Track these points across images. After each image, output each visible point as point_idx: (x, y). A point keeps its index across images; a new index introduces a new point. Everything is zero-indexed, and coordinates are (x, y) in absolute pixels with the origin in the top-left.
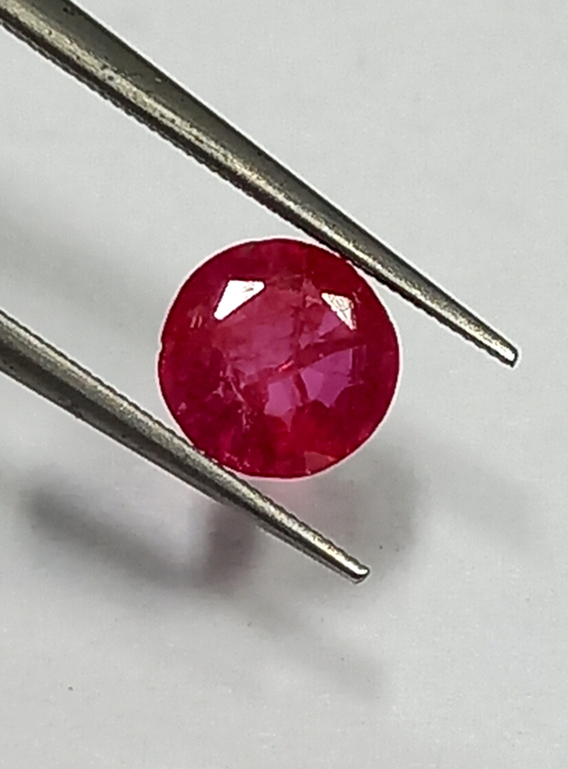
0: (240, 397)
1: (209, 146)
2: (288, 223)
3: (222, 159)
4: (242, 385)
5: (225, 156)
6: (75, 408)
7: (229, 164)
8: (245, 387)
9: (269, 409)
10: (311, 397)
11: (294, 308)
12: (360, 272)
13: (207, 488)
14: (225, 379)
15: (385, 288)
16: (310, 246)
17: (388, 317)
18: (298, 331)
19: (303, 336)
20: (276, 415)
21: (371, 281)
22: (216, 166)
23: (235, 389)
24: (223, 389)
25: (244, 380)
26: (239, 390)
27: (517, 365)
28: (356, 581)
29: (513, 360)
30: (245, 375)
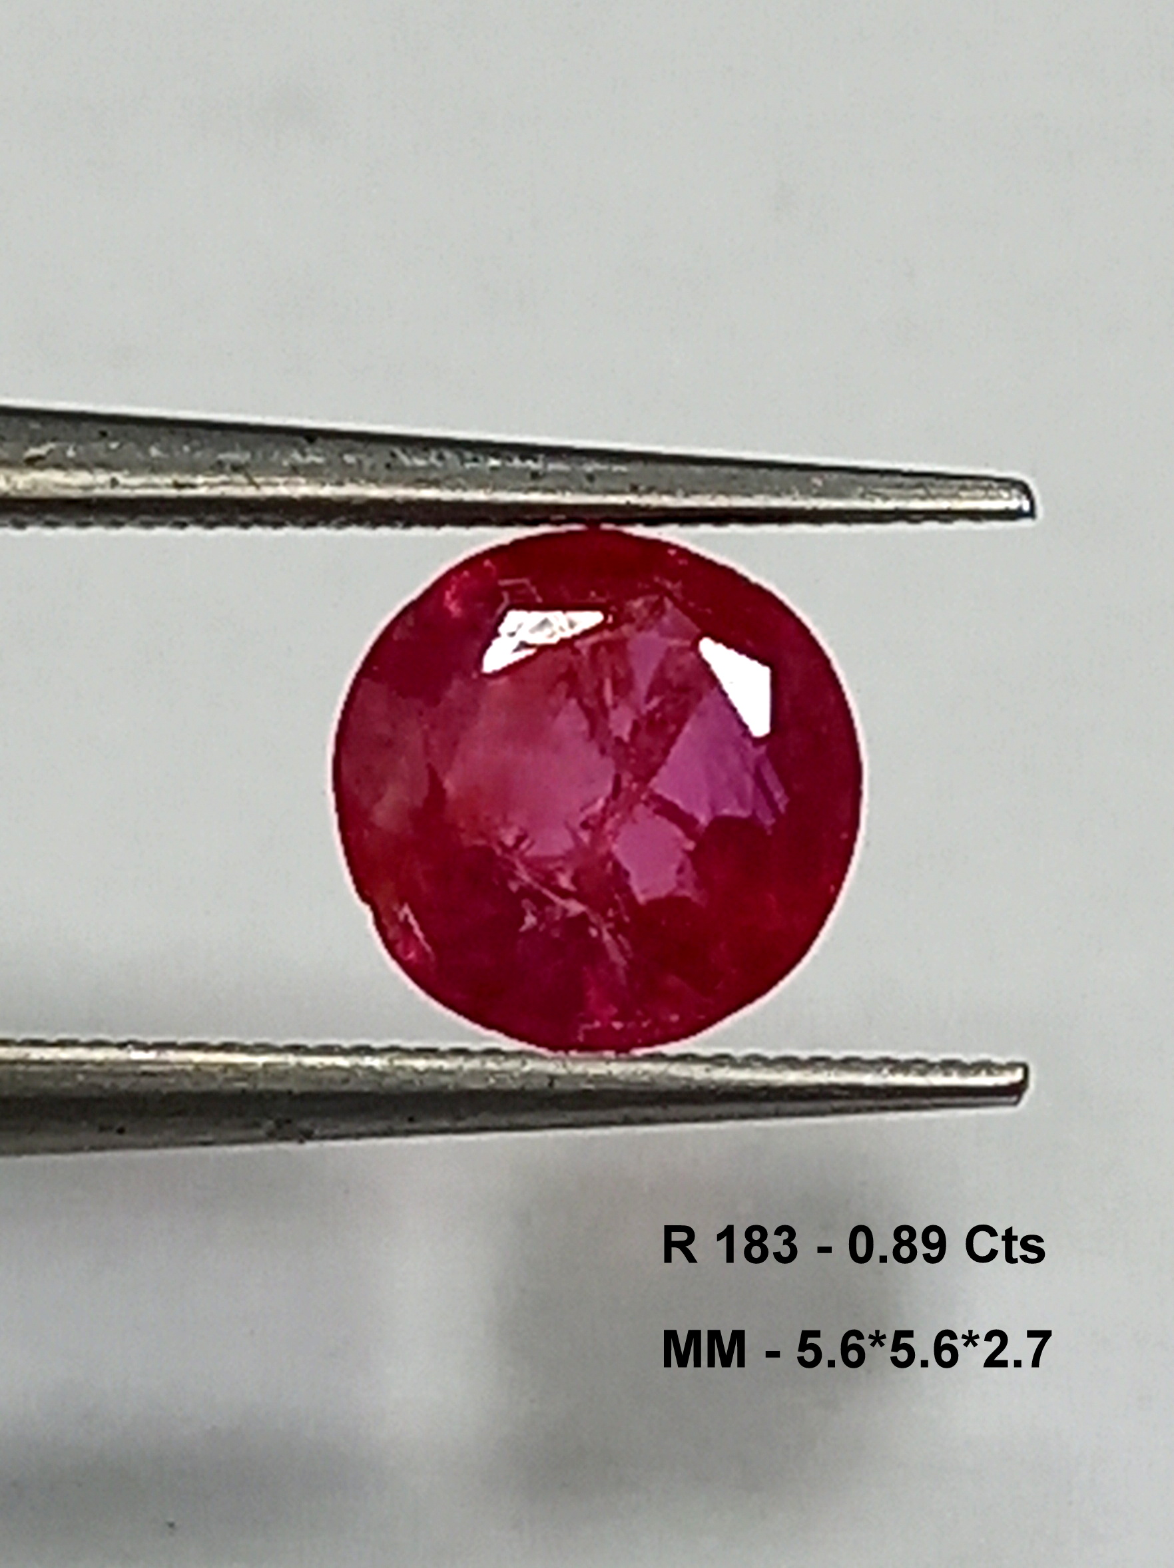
0: (575, 908)
1: (212, 486)
2: (447, 530)
3: (250, 492)
4: (564, 881)
5: (252, 483)
6: (287, 1128)
7: (268, 491)
8: (574, 880)
9: (643, 888)
10: (703, 819)
11: (561, 678)
12: (639, 531)
13: (626, 1111)
14: (526, 891)
15: (705, 529)
16: (516, 543)
17: (745, 580)
18: (596, 716)
19: (613, 715)
20: (663, 893)
21: (669, 533)
22: (242, 513)
23: (556, 899)
24: (534, 913)
25: (561, 869)
26: (564, 894)
27: (1040, 510)
28: (1014, 1099)
29: (1026, 506)
30: (555, 859)
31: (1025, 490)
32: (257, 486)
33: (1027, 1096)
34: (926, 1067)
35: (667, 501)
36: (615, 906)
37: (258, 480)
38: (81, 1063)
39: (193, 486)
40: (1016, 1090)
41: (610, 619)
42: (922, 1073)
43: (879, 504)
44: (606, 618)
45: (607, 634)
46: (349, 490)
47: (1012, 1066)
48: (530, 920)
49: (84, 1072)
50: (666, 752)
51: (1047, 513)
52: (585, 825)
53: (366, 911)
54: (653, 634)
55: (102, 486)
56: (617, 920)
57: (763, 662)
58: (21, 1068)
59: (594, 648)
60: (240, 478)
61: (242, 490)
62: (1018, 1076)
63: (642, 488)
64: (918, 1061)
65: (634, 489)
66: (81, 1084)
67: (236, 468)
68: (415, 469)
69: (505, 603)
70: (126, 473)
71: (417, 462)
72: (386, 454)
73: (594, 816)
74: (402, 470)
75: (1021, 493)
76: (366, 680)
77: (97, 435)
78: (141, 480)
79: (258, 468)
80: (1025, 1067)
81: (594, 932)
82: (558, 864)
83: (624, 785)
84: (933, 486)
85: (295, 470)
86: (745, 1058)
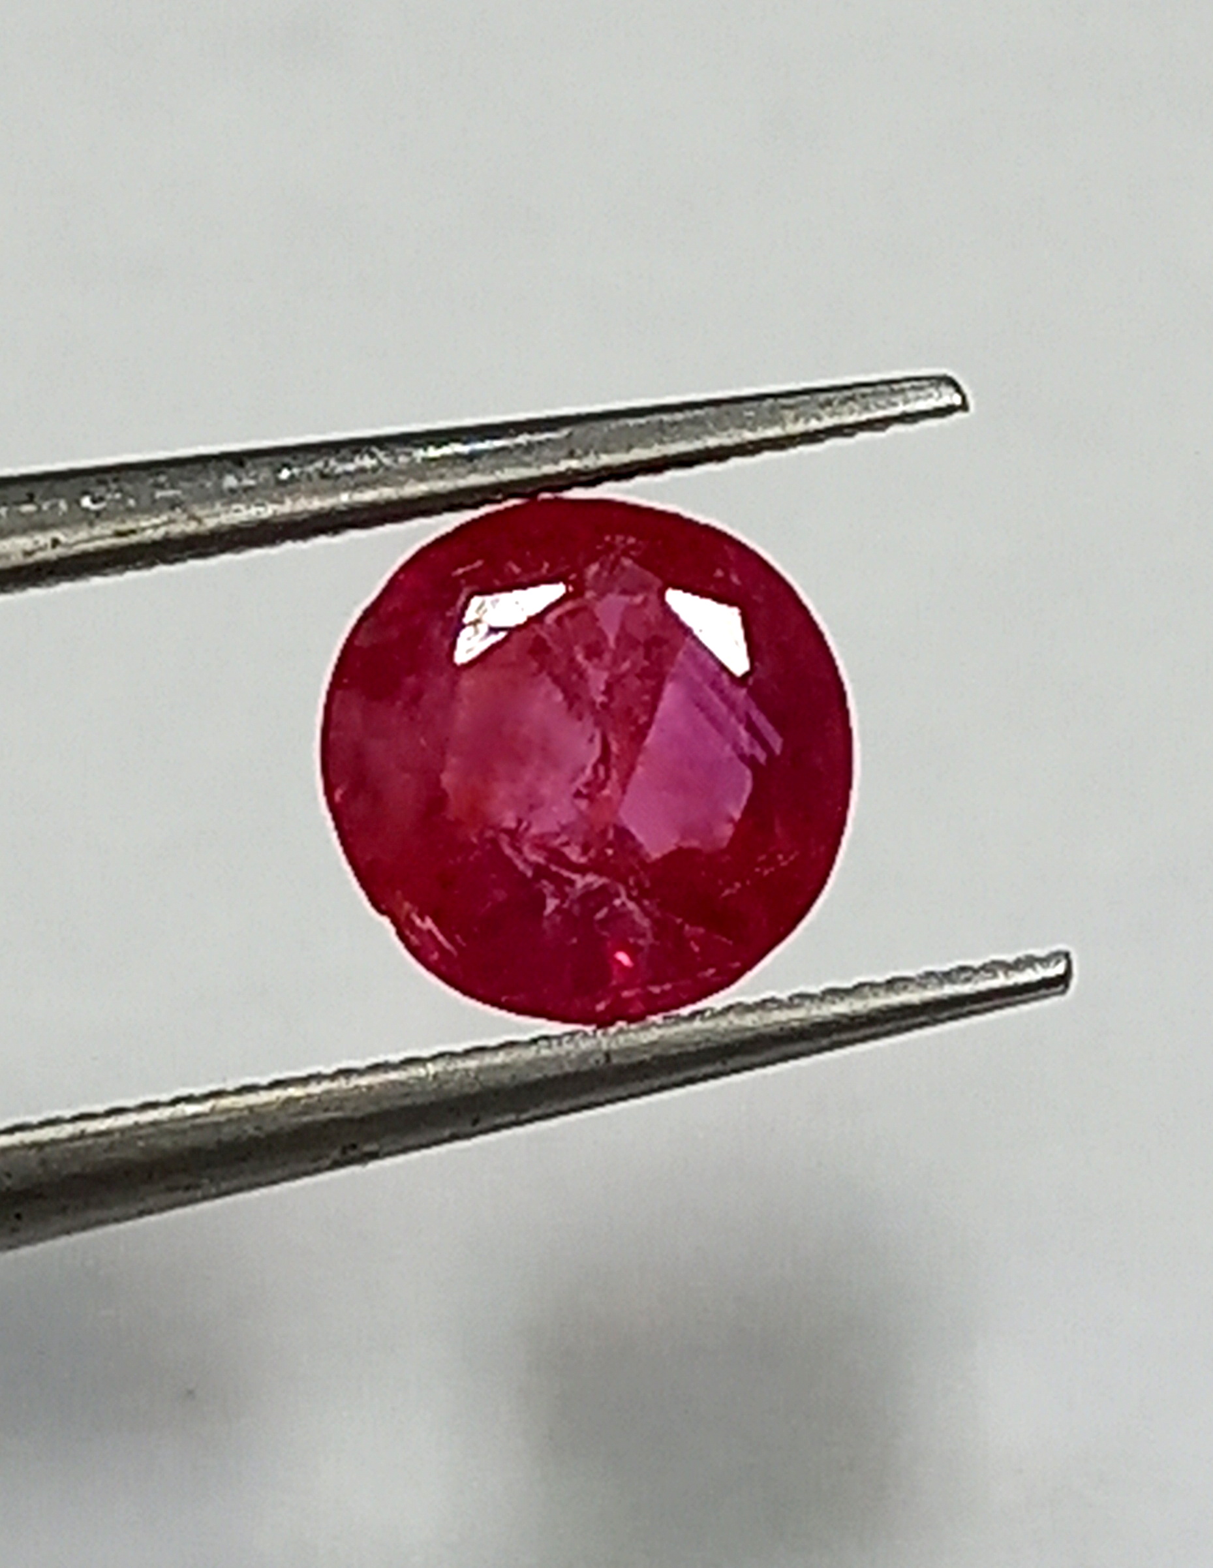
0: (594, 880)
1: (156, 527)
3: (191, 527)
4: (574, 855)
5: (193, 517)
6: (352, 1153)
7: (211, 523)
8: (585, 850)
14: (541, 872)
15: (640, 480)
17: (690, 523)
19: (588, 678)
20: (672, 848)
23: (573, 876)
24: (554, 895)
25: (567, 844)
26: (582, 870)
27: (971, 402)
28: (1061, 988)
29: (957, 400)
30: (557, 835)
31: (958, 389)
32: (199, 520)
33: (1074, 982)
34: (969, 973)
35: (606, 460)
36: (633, 872)
37: (200, 513)
38: (137, 1126)
40: (1063, 980)
41: (572, 588)
42: (968, 980)
43: (814, 425)
44: (567, 588)
45: (569, 605)
46: (288, 507)
47: (1054, 957)
48: (552, 904)
49: (144, 1137)
50: (652, 708)
51: (977, 405)
52: (578, 794)
53: (385, 921)
54: (611, 597)
55: (44, 549)
56: (639, 884)
57: (731, 603)
59: (559, 620)
60: (178, 514)
61: (183, 527)
62: (1060, 969)
63: (579, 452)
64: (961, 969)
65: (571, 455)
66: (141, 1149)
67: (173, 504)
68: (347, 473)
69: (466, 591)
70: (66, 531)
71: (350, 467)
72: (320, 464)
73: (587, 785)
74: (338, 476)
75: (951, 390)
76: (339, 693)
77: (26, 498)
78: (83, 534)
79: (195, 501)
80: (1067, 955)
81: (617, 902)
82: (564, 838)
83: (614, 748)
84: (864, 396)
85: (233, 496)
86: (791, 998)
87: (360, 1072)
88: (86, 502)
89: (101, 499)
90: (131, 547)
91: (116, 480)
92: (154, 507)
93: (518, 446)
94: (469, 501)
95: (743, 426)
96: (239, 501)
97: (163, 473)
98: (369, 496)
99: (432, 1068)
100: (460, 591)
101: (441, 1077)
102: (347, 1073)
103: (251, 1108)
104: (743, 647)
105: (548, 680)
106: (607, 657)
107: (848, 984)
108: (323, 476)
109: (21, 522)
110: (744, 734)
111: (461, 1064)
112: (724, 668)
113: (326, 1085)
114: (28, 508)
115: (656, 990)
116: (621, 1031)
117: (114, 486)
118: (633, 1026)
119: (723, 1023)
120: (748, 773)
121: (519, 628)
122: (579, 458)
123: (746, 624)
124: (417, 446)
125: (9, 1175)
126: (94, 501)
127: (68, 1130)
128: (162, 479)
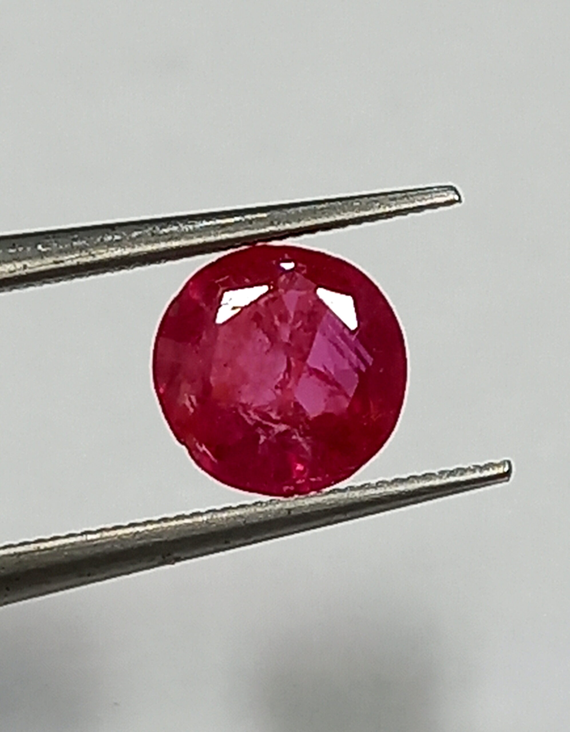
0: (283, 427)
1: (72, 259)
3: (90, 259)
4: (274, 415)
5: (91, 255)
7: (99, 257)
8: (278, 414)
11: (253, 319)
14: (258, 424)
15: (305, 236)
16: (219, 260)
17: (329, 257)
21: (289, 242)
23: (274, 426)
24: (264, 434)
25: (271, 411)
26: (276, 422)
27: (463, 198)
28: (506, 478)
29: (457, 198)
30: (267, 406)
31: (457, 192)
32: (93, 256)
33: (513, 475)
34: (463, 471)
35: (288, 226)
36: (302, 423)
37: (93, 252)
38: (65, 545)
39: (62, 262)
40: (508, 474)
41: (272, 287)
42: (462, 474)
43: (388, 209)
44: (269, 287)
45: (271, 296)
46: (138, 249)
47: (503, 463)
48: (263, 438)
49: (67, 550)
50: (311, 345)
51: (466, 200)
52: (276, 387)
53: (184, 447)
54: (292, 292)
55: (19, 270)
56: (304, 429)
57: (347, 294)
58: (38, 553)
59: (266, 303)
60: (84, 253)
61: (86, 259)
62: (506, 469)
63: (276, 223)
64: (458, 469)
65: (272, 224)
66: (66, 556)
67: (81, 249)
68: (165, 234)
69: (221, 289)
70: (30, 261)
71: (166, 230)
72: (151, 229)
73: (280, 382)
74: (160, 235)
75: (453, 192)
76: (161, 338)
77: (11, 245)
78: (37, 263)
79: (92, 247)
80: (509, 462)
81: (294, 437)
82: (269, 408)
83: (293, 364)
84: (412, 196)
85: (110, 244)
86: (377, 483)
87: (172, 519)
88: (40, 247)
89: (47, 246)
90: (61, 268)
91: (54, 237)
92: (72, 250)
93: (247, 220)
94: (223, 247)
95: (353, 210)
96: (113, 246)
97: (76, 234)
98: (175, 244)
99: (205, 518)
100: (218, 289)
101: (211, 522)
102: (165, 520)
103: (120, 537)
104: (354, 315)
105: (261, 332)
106: (290, 321)
107: (405, 476)
108: (153, 234)
109: (9, 257)
110: (354, 356)
111: (220, 515)
112: (345, 326)
113: (155, 526)
114: (12, 251)
115: (313, 479)
116: (296, 499)
117: (53, 240)
118: (302, 496)
119: (345, 495)
120: (356, 375)
121: (246, 307)
122: (276, 226)
123: (356, 305)
124: (198, 220)
125: (3, 568)
126: (43, 247)
127: (32, 547)
128: (76, 236)
